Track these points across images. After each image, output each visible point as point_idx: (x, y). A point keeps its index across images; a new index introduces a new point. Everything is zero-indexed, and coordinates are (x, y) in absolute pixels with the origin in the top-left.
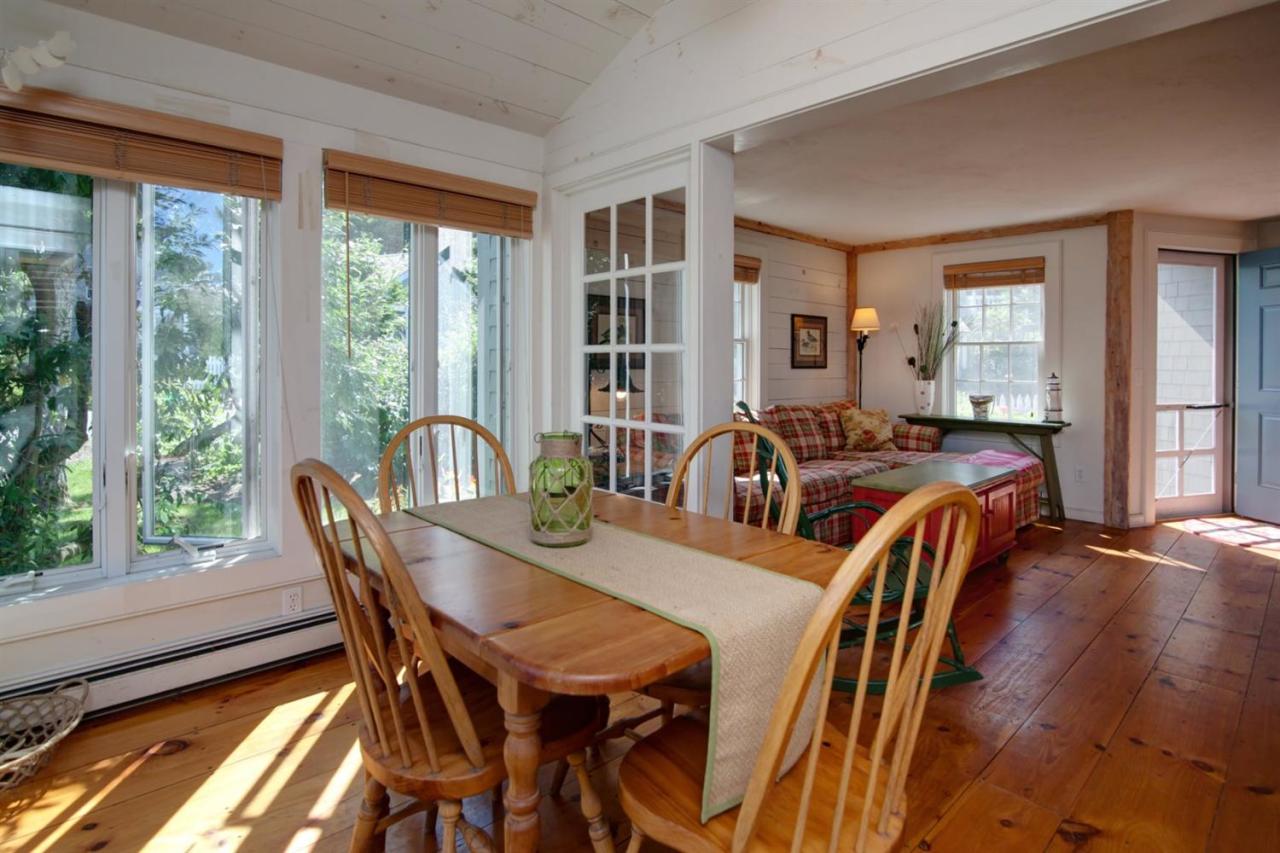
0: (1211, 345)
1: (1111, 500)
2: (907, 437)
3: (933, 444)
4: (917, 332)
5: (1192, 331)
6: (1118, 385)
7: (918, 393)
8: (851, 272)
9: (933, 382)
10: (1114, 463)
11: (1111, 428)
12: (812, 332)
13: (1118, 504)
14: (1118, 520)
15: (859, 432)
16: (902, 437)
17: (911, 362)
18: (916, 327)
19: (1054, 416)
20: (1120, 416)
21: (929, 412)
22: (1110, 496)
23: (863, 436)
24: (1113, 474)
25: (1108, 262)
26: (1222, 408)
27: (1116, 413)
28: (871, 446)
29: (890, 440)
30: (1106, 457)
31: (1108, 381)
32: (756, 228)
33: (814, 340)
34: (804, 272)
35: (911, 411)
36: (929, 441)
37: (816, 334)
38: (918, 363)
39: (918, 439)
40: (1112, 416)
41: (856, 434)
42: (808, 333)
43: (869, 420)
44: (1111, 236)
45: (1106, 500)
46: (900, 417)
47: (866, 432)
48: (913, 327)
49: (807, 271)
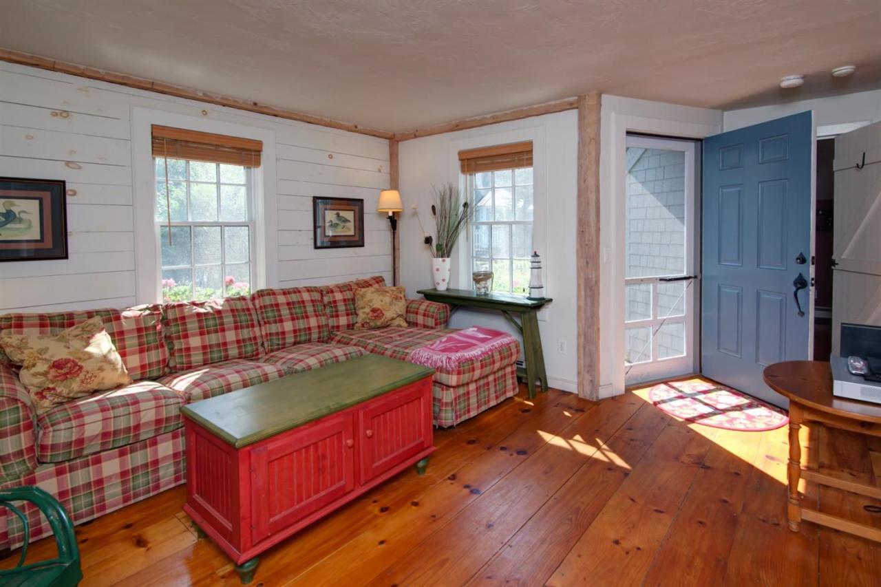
0: (683, 223)
1: (582, 373)
2: (417, 313)
3: (436, 320)
4: (434, 213)
5: (665, 210)
6: (587, 263)
7: (435, 270)
8: (394, 157)
9: (448, 260)
10: (585, 338)
11: (582, 304)
12: (342, 213)
13: (588, 377)
14: (589, 393)
15: (367, 310)
16: (413, 313)
17: (428, 240)
18: (433, 208)
19: (536, 294)
20: (588, 293)
21: (442, 288)
22: (582, 370)
23: (371, 314)
24: (584, 348)
25: (579, 143)
26: (692, 280)
27: (585, 290)
28: (379, 323)
29: (400, 316)
30: (579, 332)
31: (579, 257)
32: (251, 108)
33: (346, 221)
34: (331, 157)
35: (427, 287)
36: (432, 317)
37: (349, 215)
38: (434, 243)
39: (424, 315)
40: (583, 293)
41: (364, 313)
42: (338, 214)
43: (381, 297)
44: (581, 118)
45: (579, 373)
46: (418, 292)
47: (374, 311)
48: (431, 207)
49: (334, 155)
